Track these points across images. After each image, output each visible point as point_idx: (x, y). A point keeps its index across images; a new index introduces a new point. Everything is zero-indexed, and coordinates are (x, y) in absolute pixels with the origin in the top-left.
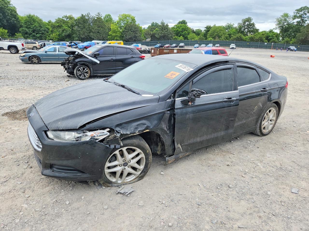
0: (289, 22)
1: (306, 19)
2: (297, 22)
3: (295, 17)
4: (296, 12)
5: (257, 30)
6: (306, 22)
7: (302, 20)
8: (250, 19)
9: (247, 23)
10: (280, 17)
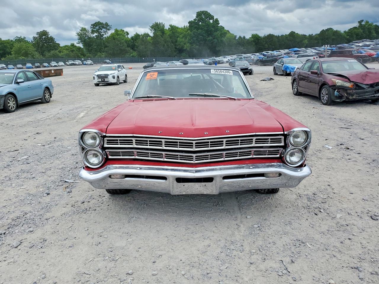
0: (90, 36)
1: (103, 33)
2: (96, 36)
3: (93, 32)
4: (92, 26)
5: (59, 44)
6: (104, 36)
7: (100, 34)
8: (47, 33)
9: (44, 37)
10: (80, 31)
